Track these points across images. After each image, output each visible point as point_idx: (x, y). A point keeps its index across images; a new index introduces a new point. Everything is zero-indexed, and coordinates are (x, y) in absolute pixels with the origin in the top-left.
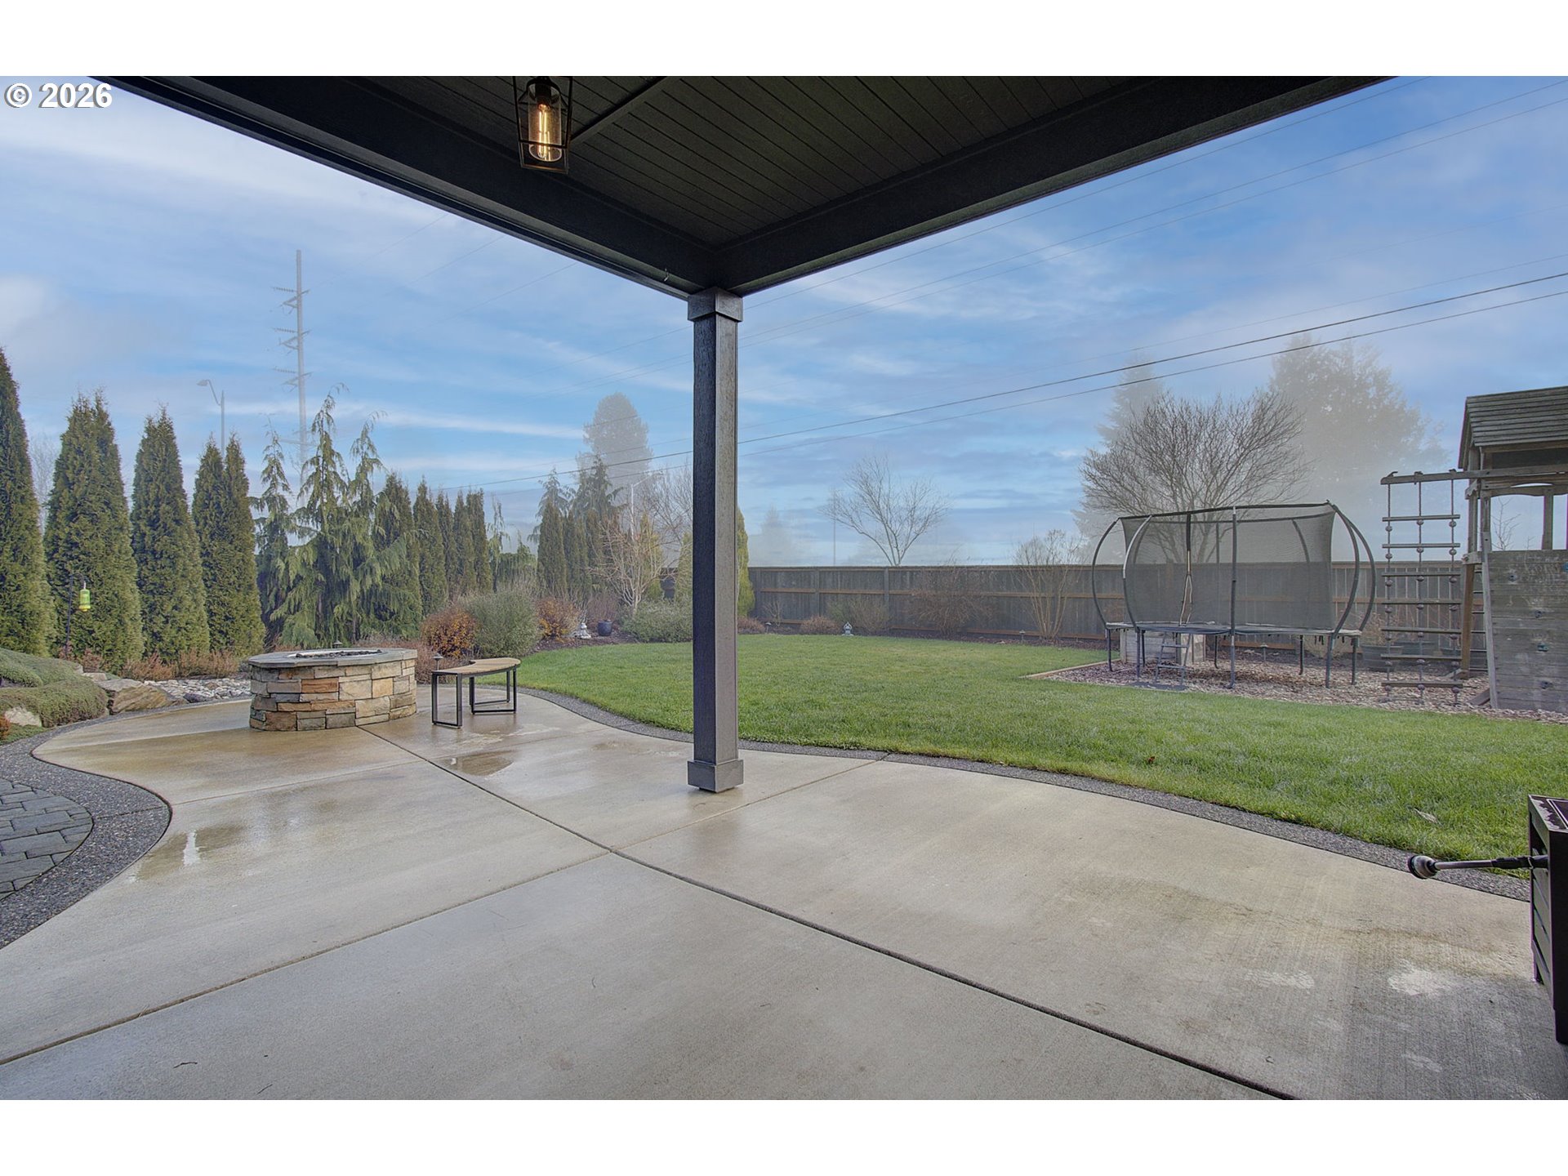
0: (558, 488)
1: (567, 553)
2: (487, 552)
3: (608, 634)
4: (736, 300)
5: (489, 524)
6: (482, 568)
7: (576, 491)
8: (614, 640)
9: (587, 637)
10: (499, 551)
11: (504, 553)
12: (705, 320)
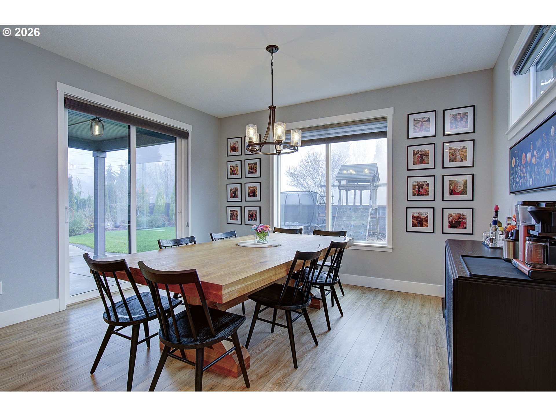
0: (112, 172)
1: (110, 198)
2: (74, 198)
3: (118, 227)
4: (105, 153)
5: (75, 188)
6: (71, 204)
7: (119, 173)
8: (120, 229)
9: (110, 228)
10: (79, 198)
11: (82, 198)
12: (95, 157)
